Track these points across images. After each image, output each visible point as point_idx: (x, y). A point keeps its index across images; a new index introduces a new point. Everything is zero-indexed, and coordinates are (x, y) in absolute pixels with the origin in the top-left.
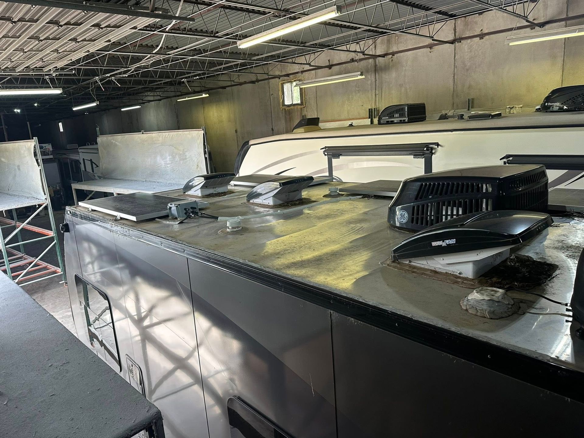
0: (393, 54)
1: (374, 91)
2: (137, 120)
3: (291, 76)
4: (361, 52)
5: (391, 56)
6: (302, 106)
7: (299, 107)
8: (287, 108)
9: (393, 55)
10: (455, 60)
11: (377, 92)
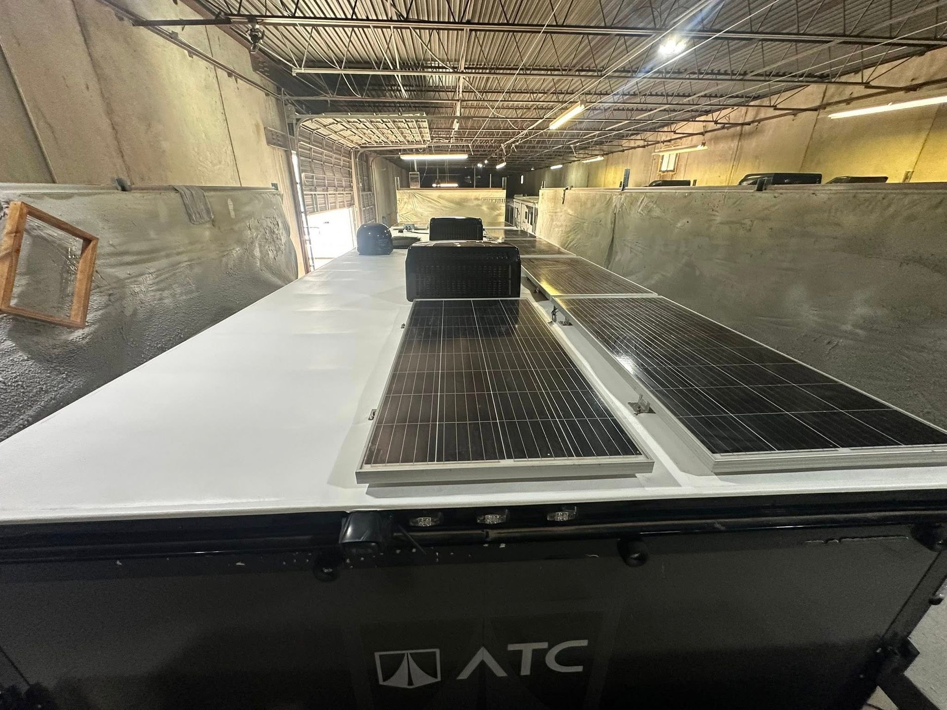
0: (759, 121)
1: (732, 162)
2: (564, 177)
3: (673, 142)
4: (713, 121)
5: (756, 124)
6: (673, 173)
7: (671, 173)
8: (662, 174)
9: (759, 123)
10: (814, 129)
11: (735, 164)
